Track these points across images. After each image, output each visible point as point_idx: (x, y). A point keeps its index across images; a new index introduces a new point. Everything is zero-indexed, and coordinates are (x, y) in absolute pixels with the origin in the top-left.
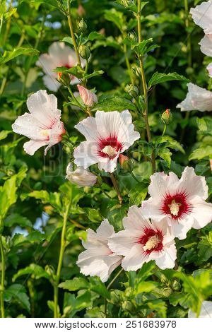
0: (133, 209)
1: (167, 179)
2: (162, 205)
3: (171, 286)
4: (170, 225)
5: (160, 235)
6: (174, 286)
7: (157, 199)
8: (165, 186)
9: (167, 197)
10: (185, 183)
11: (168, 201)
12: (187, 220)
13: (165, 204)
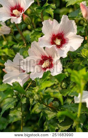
0: (33, 43)
1: (52, 23)
2: (51, 40)
3: (61, 86)
4: (57, 50)
5: (50, 59)
6: (63, 85)
7: (47, 37)
8: (51, 28)
9: (53, 36)
10: (63, 25)
11: (54, 38)
12: (66, 47)
13: (52, 40)
